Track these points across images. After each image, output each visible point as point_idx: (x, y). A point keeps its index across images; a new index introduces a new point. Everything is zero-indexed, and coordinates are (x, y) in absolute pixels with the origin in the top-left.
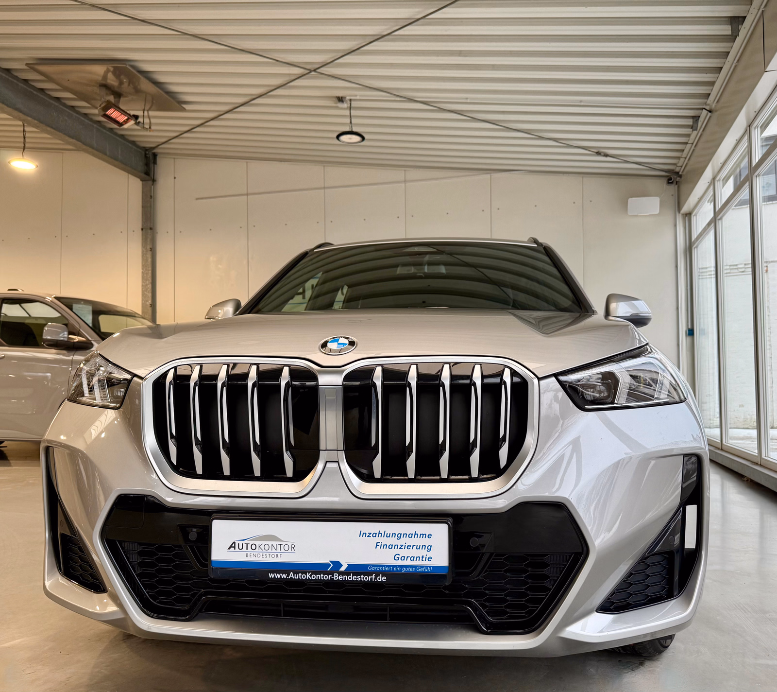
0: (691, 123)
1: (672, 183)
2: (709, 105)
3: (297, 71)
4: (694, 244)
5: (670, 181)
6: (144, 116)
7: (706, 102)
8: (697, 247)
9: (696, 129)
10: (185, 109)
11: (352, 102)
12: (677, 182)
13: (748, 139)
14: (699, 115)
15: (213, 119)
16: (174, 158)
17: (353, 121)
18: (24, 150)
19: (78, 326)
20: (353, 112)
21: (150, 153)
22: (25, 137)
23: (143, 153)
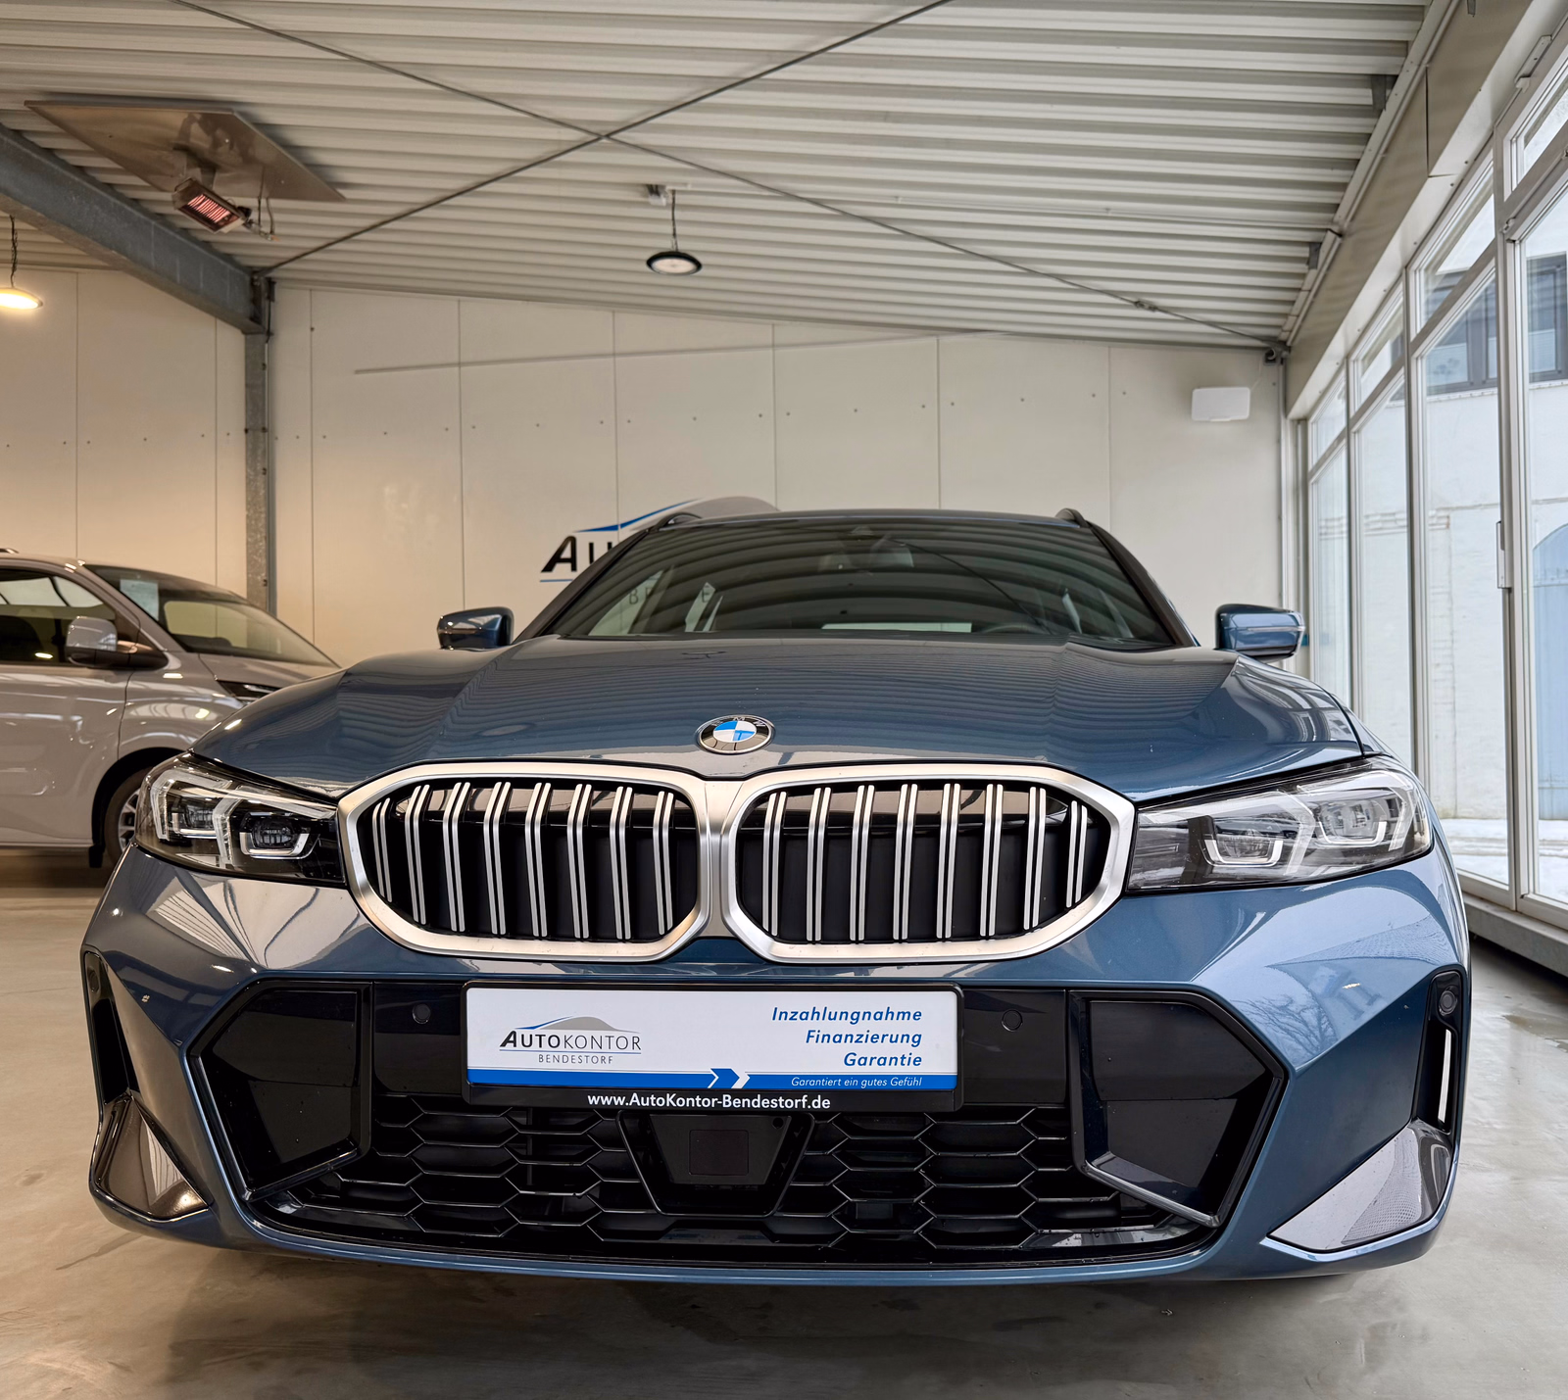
0: (1306, 255)
1: (1273, 361)
2: (1337, 224)
3: (574, 136)
4: (1313, 476)
5: (1270, 358)
6: (260, 209)
7: (1333, 219)
8: (1316, 482)
9: (1316, 266)
10: (342, 197)
11: (678, 197)
12: (1282, 359)
13: (1403, 290)
14: (1320, 241)
15: (398, 218)
16: (311, 290)
17: (678, 232)
18: (14, 269)
19: (135, 623)
20: (678, 214)
21: (262, 278)
22: (14, 242)
23: (247, 278)
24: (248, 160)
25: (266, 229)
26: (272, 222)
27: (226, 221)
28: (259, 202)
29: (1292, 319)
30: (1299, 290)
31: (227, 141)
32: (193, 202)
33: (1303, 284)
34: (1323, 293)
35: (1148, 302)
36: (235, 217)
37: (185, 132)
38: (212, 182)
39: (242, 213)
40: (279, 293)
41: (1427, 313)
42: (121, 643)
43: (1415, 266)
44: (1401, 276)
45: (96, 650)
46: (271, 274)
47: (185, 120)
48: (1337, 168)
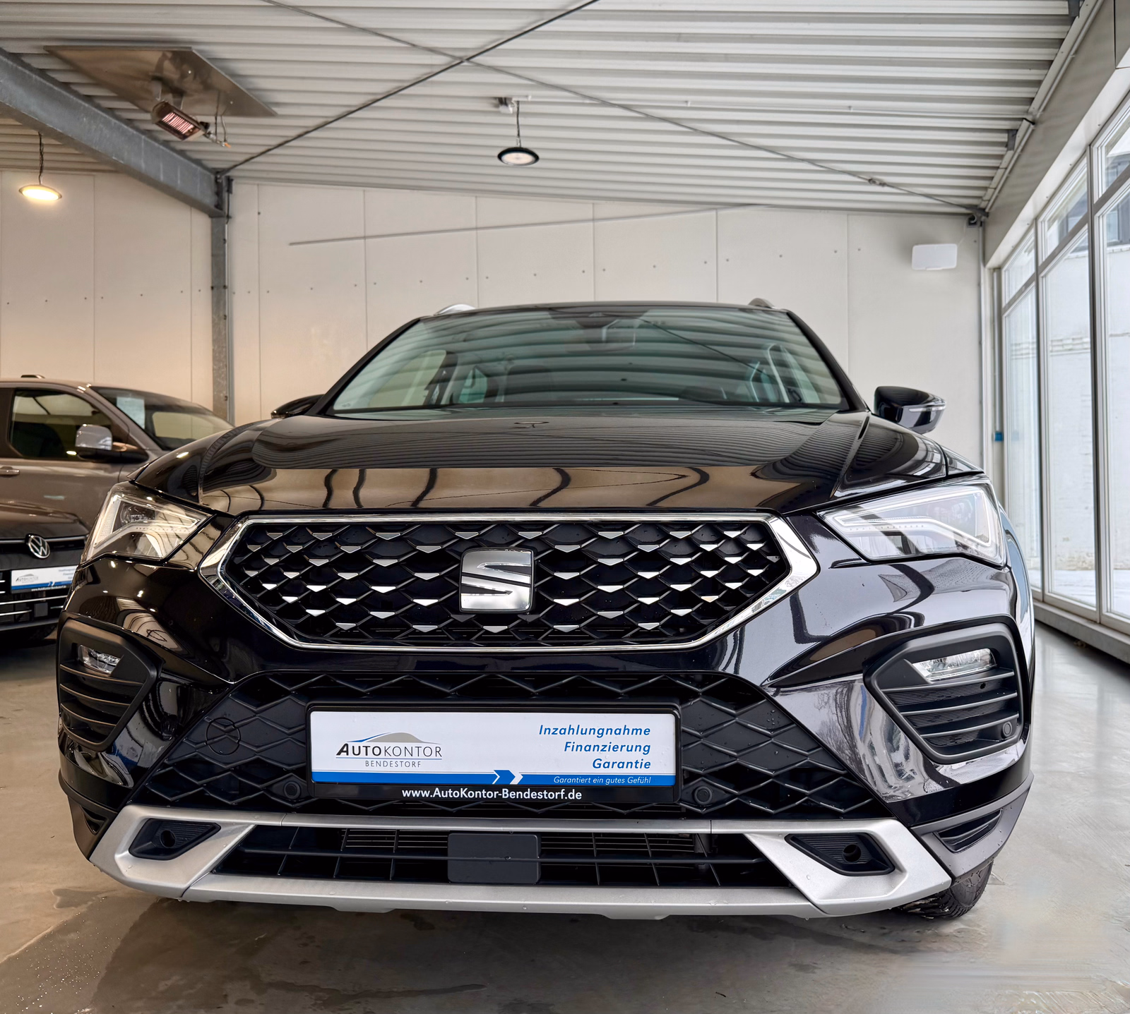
0: (1006, 140)
1: (975, 223)
2: (1031, 113)
3: (441, 60)
4: (1006, 311)
5: (973, 222)
6: (216, 123)
7: (1028, 110)
8: (1009, 315)
9: (1012, 148)
10: (276, 113)
11: (521, 106)
12: (981, 223)
13: (1087, 163)
14: (1017, 128)
15: (317, 128)
16: (258, 185)
17: (521, 134)
18: (41, 172)
19: (126, 430)
20: (522, 121)
21: (223, 177)
22: (41, 153)
23: (213, 177)
24: (207, 87)
25: (223, 140)
26: (225, 134)
27: (191, 133)
28: (216, 119)
29: (990, 191)
30: (997, 168)
31: (190, 72)
32: (167, 118)
33: (1001, 163)
34: (1017, 170)
35: (878, 180)
36: (197, 130)
37: (159, 66)
38: (179, 104)
39: (202, 127)
40: (235, 186)
41: (1107, 182)
42: (116, 444)
43: (1097, 144)
44: (1085, 152)
45: (97, 449)
46: (229, 174)
47: (160, 59)
48: (1033, 68)
